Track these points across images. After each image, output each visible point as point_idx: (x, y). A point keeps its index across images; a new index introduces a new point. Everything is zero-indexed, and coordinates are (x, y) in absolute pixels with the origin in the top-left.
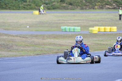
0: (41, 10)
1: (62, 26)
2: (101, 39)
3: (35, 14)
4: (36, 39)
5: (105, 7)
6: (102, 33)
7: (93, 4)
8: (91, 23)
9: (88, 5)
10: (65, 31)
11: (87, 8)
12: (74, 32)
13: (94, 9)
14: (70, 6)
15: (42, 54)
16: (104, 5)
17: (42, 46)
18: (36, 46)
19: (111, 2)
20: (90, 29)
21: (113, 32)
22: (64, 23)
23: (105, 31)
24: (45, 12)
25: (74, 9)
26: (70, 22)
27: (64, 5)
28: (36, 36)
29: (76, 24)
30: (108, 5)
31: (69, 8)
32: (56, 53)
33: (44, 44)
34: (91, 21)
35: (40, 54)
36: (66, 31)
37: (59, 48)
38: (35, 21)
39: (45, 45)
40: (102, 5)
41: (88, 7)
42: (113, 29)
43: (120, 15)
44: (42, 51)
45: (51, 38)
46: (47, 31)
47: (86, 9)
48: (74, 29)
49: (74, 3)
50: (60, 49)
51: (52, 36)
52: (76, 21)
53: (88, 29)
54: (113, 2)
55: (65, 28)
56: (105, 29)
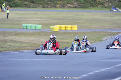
0: (3, 7)
1: (23, 23)
2: (61, 37)
5: (66, 6)
6: (63, 31)
7: (55, 2)
8: (52, 21)
9: (50, 4)
10: (26, 29)
11: (49, 7)
12: (35, 29)
13: (55, 7)
14: (32, 4)
15: (3, 51)
16: (66, 3)
17: (3, 43)
19: (72, 1)
20: (52, 27)
21: (74, 30)
22: (26, 20)
23: (66, 30)
25: (35, 7)
26: (31, 19)
27: (26, 3)
29: (38, 22)
30: (69, 4)
31: (30, 6)
32: (17, 50)
33: (5, 41)
34: (52, 19)
35: (1, 51)
36: (28, 29)
37: (19, 45)
40: (63, 4)
41: (50, 5)
42: (74, 28)
44: (2, 47)
45: (13, 35)
46: (8, 28)
47: (47, 7)
48: (35, 27)
49: (36, 1)
50: (21, 46)
51: (14, 33)
52: (37, 19)
53: (49, 27)
54: (74, 1)
55: (27, 25)
56: (66, 27)
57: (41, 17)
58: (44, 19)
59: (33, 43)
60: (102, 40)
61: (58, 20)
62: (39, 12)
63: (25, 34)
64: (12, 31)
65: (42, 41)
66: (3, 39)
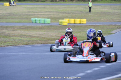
0: (12, 1)
1: (32, 18)
3: (6, 5)
4: (6, 30)
6: (72, 25)
8: (61, 15)
10: (35, 23)
11: (57, 1)
12: (44, 23)
13: (64, 1)
15: (13, 45)
17: (12, 37)
18: (6, 38)
20: (60, 20)
21: (83, 24)
22: (35, 15)
23: (75, 23)
24: (15, 4)
25: (44, 1)
26: (40, 13)
28: (7, 28)
29: (46, 16)
32: (27, 44)
33: (14, 35)
34: (60, 13)
35: (11, 45)
36: (37, 23)
37: (29, 39)
38: (5, 12)
39: (15, 37)
42: (83, 21)
43: (90, 8)
44: (12, 42)
45: (21, 29)
46: (17, 22)
48: (44, 21)
50: (30, 41)
51: (23, 28)
52: (46, 13)
53: (58, 21)
55: (36, 20)
56: (75, 21)
57: (50, 11)
58: (53, 13)
59: (42, 37)
60: (112, 33)
61: (67, 13)
62: (48, 6)
63: (34, 28)
64: (21, 26)
65: (51, 35)
66: (12, 34)
